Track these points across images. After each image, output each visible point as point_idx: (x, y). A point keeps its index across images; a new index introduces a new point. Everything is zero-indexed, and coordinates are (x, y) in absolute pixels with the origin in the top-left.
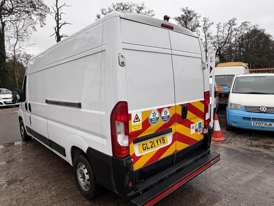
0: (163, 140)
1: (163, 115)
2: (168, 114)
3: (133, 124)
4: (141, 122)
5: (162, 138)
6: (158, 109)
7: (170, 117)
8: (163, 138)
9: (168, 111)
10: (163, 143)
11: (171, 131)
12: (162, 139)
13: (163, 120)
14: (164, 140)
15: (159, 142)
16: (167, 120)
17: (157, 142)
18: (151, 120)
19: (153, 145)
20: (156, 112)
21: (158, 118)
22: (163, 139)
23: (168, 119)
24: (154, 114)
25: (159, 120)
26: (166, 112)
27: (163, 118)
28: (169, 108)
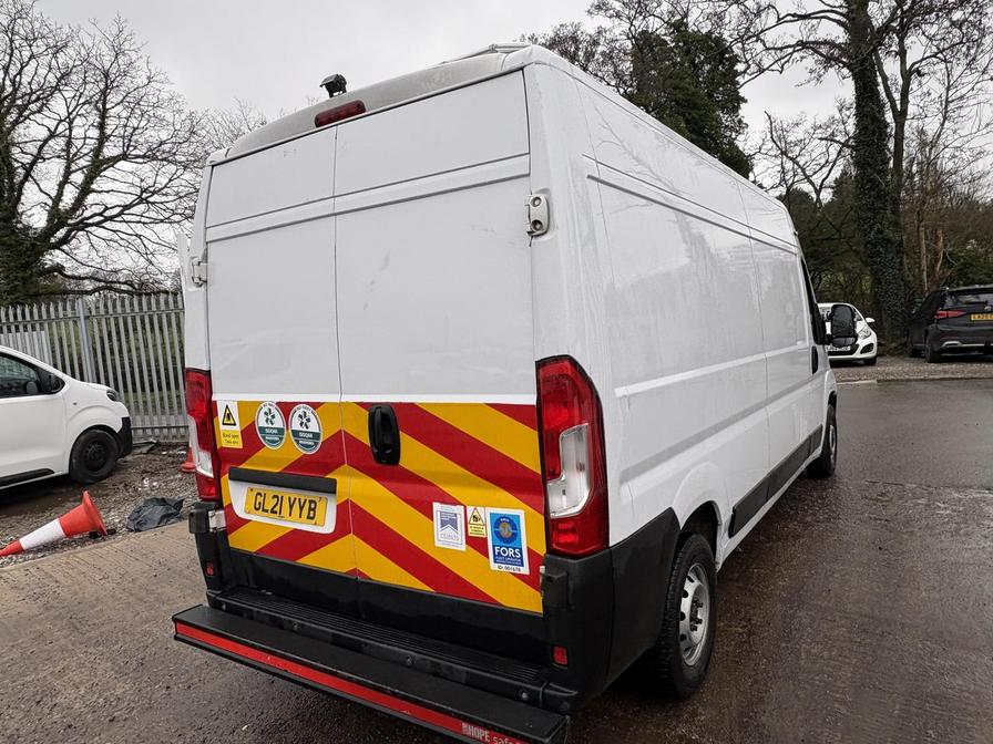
0: (310, 509)
1: (296, 425)
2: (314, 427)
3: (222, 427)
4: (237, 428)
5: (311, 502)
6: (277, 404)
7: (321, 440)
8: (315, 502)
9: (309, 414)
10: (309, 517)
11: (330, 488)
12: (307, 504)
13: (297, 442)
14: (314, 510)
15: (297, 506)
16: (311, 446)
17: (291, 507)
18: (262, 430)
19: (277, 509)
20: (274, 411)
21: (281, 431)
22: (313, 506)
23: (316, 444)
24: (270, 417)
25: (284, 437)
26: (304, 418)
27: (296, 433)
28: (315, 405)
